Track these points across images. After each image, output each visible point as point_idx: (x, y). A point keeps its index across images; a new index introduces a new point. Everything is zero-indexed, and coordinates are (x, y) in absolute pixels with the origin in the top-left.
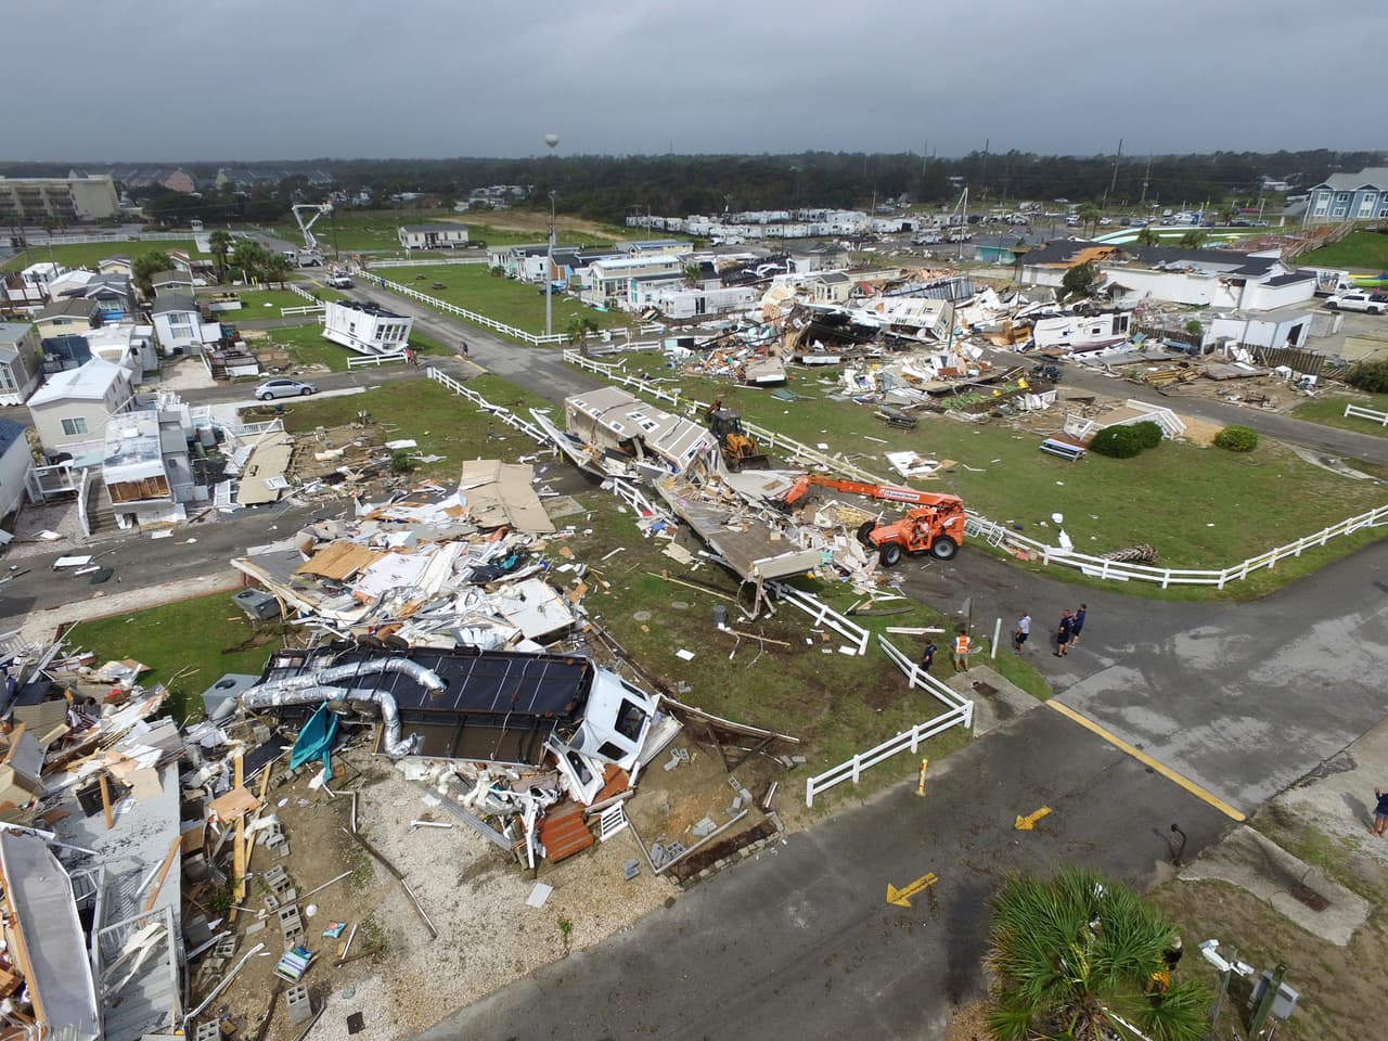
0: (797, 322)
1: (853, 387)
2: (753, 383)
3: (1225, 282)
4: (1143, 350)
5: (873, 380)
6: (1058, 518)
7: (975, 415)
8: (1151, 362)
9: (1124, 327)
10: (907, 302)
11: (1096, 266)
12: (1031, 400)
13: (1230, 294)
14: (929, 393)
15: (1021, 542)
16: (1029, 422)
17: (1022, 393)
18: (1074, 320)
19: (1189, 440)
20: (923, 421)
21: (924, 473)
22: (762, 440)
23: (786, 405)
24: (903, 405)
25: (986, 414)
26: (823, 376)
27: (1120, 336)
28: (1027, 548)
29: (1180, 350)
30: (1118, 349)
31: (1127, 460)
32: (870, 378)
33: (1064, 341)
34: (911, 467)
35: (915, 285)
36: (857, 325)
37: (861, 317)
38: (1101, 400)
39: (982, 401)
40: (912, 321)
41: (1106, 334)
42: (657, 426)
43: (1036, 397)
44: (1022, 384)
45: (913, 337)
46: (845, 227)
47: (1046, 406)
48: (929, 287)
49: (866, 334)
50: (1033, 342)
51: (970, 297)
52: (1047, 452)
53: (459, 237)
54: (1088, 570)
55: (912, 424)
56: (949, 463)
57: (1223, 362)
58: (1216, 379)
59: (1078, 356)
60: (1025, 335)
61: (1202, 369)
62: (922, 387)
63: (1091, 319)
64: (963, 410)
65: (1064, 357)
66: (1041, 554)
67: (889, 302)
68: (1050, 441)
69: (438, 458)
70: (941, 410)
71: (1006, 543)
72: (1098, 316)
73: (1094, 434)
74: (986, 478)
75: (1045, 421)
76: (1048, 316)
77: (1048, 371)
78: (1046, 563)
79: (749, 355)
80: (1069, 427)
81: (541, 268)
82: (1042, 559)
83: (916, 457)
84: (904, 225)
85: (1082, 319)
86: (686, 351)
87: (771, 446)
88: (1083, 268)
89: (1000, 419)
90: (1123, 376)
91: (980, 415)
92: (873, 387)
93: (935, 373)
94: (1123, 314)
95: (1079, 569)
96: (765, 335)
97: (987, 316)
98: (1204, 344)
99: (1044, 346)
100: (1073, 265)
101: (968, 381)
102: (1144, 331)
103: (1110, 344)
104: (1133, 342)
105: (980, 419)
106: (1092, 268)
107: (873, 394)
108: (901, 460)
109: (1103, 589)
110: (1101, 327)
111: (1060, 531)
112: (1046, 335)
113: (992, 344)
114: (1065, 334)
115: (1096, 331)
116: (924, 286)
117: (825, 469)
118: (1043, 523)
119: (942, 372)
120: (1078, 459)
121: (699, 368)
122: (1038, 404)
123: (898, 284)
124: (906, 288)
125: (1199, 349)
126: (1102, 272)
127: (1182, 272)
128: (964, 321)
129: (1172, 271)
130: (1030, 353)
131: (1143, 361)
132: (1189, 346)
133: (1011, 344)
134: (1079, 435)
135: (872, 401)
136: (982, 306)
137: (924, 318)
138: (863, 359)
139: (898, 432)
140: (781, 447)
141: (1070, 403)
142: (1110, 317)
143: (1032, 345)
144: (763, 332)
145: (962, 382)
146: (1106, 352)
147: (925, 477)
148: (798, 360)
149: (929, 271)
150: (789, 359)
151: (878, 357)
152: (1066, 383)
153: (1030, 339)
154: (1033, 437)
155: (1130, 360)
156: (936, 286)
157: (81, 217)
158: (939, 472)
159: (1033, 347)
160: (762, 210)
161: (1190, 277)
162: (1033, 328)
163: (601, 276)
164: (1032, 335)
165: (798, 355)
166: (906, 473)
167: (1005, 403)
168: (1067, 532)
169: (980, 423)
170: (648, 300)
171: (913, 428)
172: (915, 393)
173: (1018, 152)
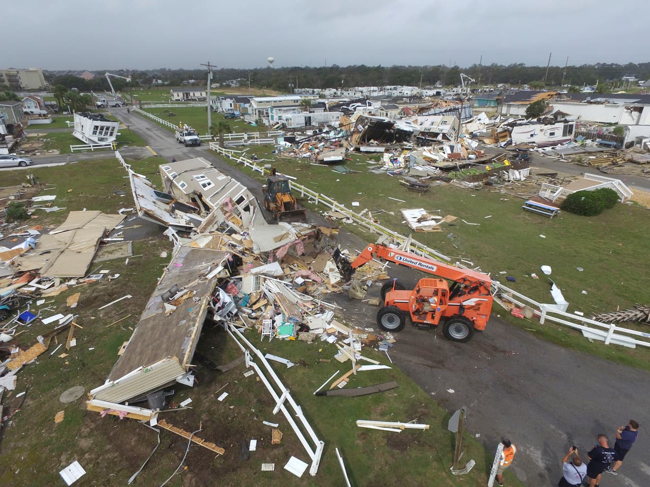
0: (360, 127)
1: (389, 165)
2: (322, 162)
3: (629, 109)
4: (583, 146)
5: (403, 160)
6: (547, 269)
7: (472, 183)
8: (590, 153)
9: (570, 132)
10: (432, 118)
11: (547, 102)
12: (513, 174)
13: (632, 117)
14: (441, 169)
15: (514, 297)
16: (512, 189)
17: (507, 169)
18: (538, 127)
19: (636, 203)
20: (434, 187)
21: (429, 226)
22: (312, 199)
23: (340, 176)
24: (421, 177)
25: (481, 183)
26: (371, 159)
27: (568, 137)
28: (522, 305)
29: (609, 146)
30: (566, 146)
31: (594, 218)
32: (401, 159)
33: (532, 140)
34: (419, 221)
35: (437, 110)
36: (399, 130)
37: (402, 125)
38: (561, 175)
39: (477, 174)
40: (434, 129)
41: (559, 135)
42: (213, 185)
43: (516, 172)
44: (507, 163)
45: (434, 139)
46: (405, 92)
47: (523, 179)
48: (446, 111)
49: (404, 136)
50: (511, 141)
51: (471, 117)
52: (528, 211)
53: (201, 95)
54: (590, 333)
55: (425, 189)
56: (450, 218)
57: (641, 152)
58: (639, 163)
59: (540, 150)
60: (506, 136)
61: (628, 157)
62: (436, 165)
63: (549, 126)
64: (463, 180)
65: (532, 150)
66: (537, 312)
67: (421, 119)
68: (531, 202)
69: (59, 209)
70: (448, 180)
71: (500, 297)
72: (554, 124)
73: (565, 197)
74: (480, 231)
75: (523, 188)
76: (521, 125)
77: (522, 157)
78: (542, 322)
79: (326, 146)
80: (543, 192)
81: (231, 106)
82: (539, 317)
83: (424, 213)
84: (437, 92)
85: (543, 126)
86: (289, 144)
87: (317, 203)
88: (538, 103)
89: (491, 187)
90: (572, 161)
91: (476, 184)
92: (403, 165)
93: (446, 156)
94: (570, 123)
95: (580, 331)
96: (340, 135)
97: (481, 127)
98: (625, 142)
99: (518, 143)
100: (532, 102)
101: (468, 162)
102: (583, 134)
103: (561, 142)
104: (576, 141)
105: (476, 186)
106: (544, 102)
107: (401, 169)
108: (412, 215)
109: (609, 358)
110: (556, 131)
111: (552, 284)
112: (519, 136)
113: (484, 143)
114: (532, 135)
115: (552, 134)
116: (443, 110)
117: (350, 221)
118: (533, 275)
119: (450, 156)
120: (554, 216)
121: (292, 154)
122: (518, 177)
123: (427, 109)
124: (432, 111)
125: (622, 145)
126: (550, 105)
127: (602, 103)
128: (467, 131)
129: (595, 103)
130: (508, 148)
131: (584, 153)
132: (615, 143)
133: (496, 143)
134: (551, 198)
135: (400, 174)
136: (478, 122)
137: (441, 127)
138: (400, 150)
139: (414, 195)
140: (323, 204)
141: (540, 177)
142: (561, 125)
143: (510, 143)
144: (339, 133)
145: (464, 162)
146: (559, 147)
147: (430, 229)
148: (357, 150)
149: (446, 102)
150: (352, 149)
151: (410, 149)
152: (534, 165)
153: (509, 139)
154: (515, 200)
155: (577, 152)
156: (450, 110)
157: (23, 87)
158: (442, 225)
159: (511, 144)
160: (364, 86)
161: (606, 106)
162: (510, 132)
163: (255, 106)
164: (511, 137)
165: (358, 146)
166: (414, 225)
167: (494, 175)
168: (559, 286)
169: (476, 189)
170: (280, 119)
171: (426, 192)
172: (431, 170)
173: (496, 64)
